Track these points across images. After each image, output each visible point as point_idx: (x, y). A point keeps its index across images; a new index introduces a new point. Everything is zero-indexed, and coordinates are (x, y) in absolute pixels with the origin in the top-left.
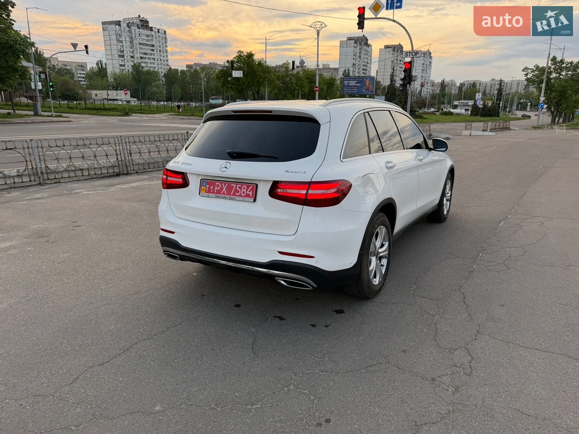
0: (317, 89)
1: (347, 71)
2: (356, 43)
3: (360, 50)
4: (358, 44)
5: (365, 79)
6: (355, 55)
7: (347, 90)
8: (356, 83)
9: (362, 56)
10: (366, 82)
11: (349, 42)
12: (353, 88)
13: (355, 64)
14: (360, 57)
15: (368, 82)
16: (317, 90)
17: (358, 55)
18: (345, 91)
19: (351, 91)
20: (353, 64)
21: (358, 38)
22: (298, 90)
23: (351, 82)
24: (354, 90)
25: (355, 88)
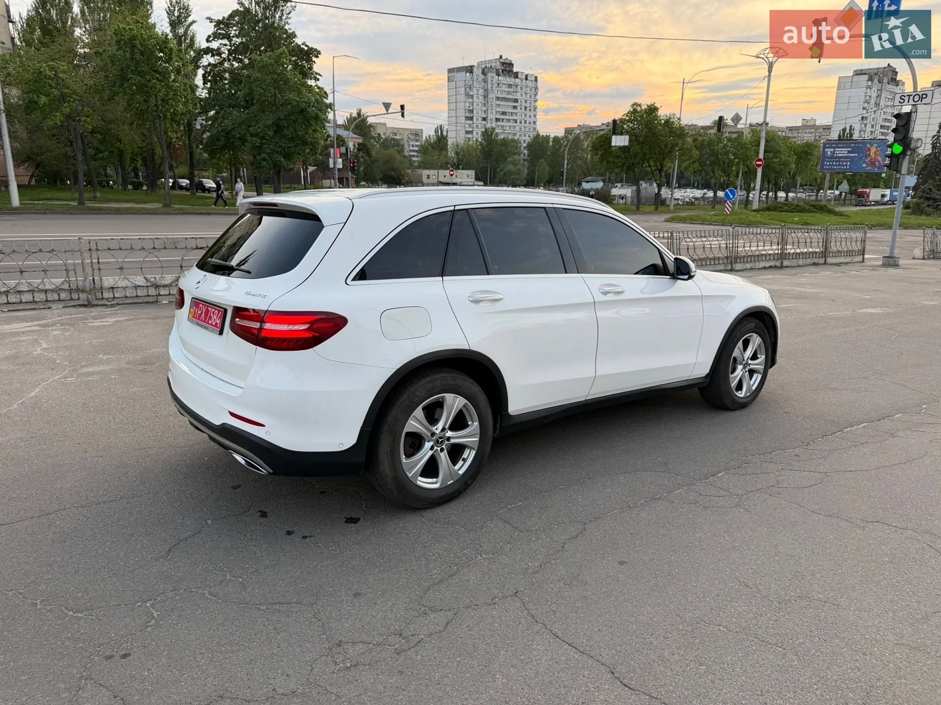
0: (761, 163)
1: (848, 131)
2: (871, 79)
3: (879, 92)
4: (876, 81)
5: (868, 145)
6: (867, 102)
7: (830, 165)
8: (849, 152)
9: (882, 103)
10: (869, 150)
11: (856, 78)
12: (843, 162)
13: (866, 118)
14: (877, 105)
15: (873, 150)
16: (759, 166)
17: (873, 101)
18: (827, 165)
19: (839, 165)
20: (863, 118)
21: (876, 71)
22: (738, 164)
23: (840, 149)
24: (844, 164)
25: (847, 162)
